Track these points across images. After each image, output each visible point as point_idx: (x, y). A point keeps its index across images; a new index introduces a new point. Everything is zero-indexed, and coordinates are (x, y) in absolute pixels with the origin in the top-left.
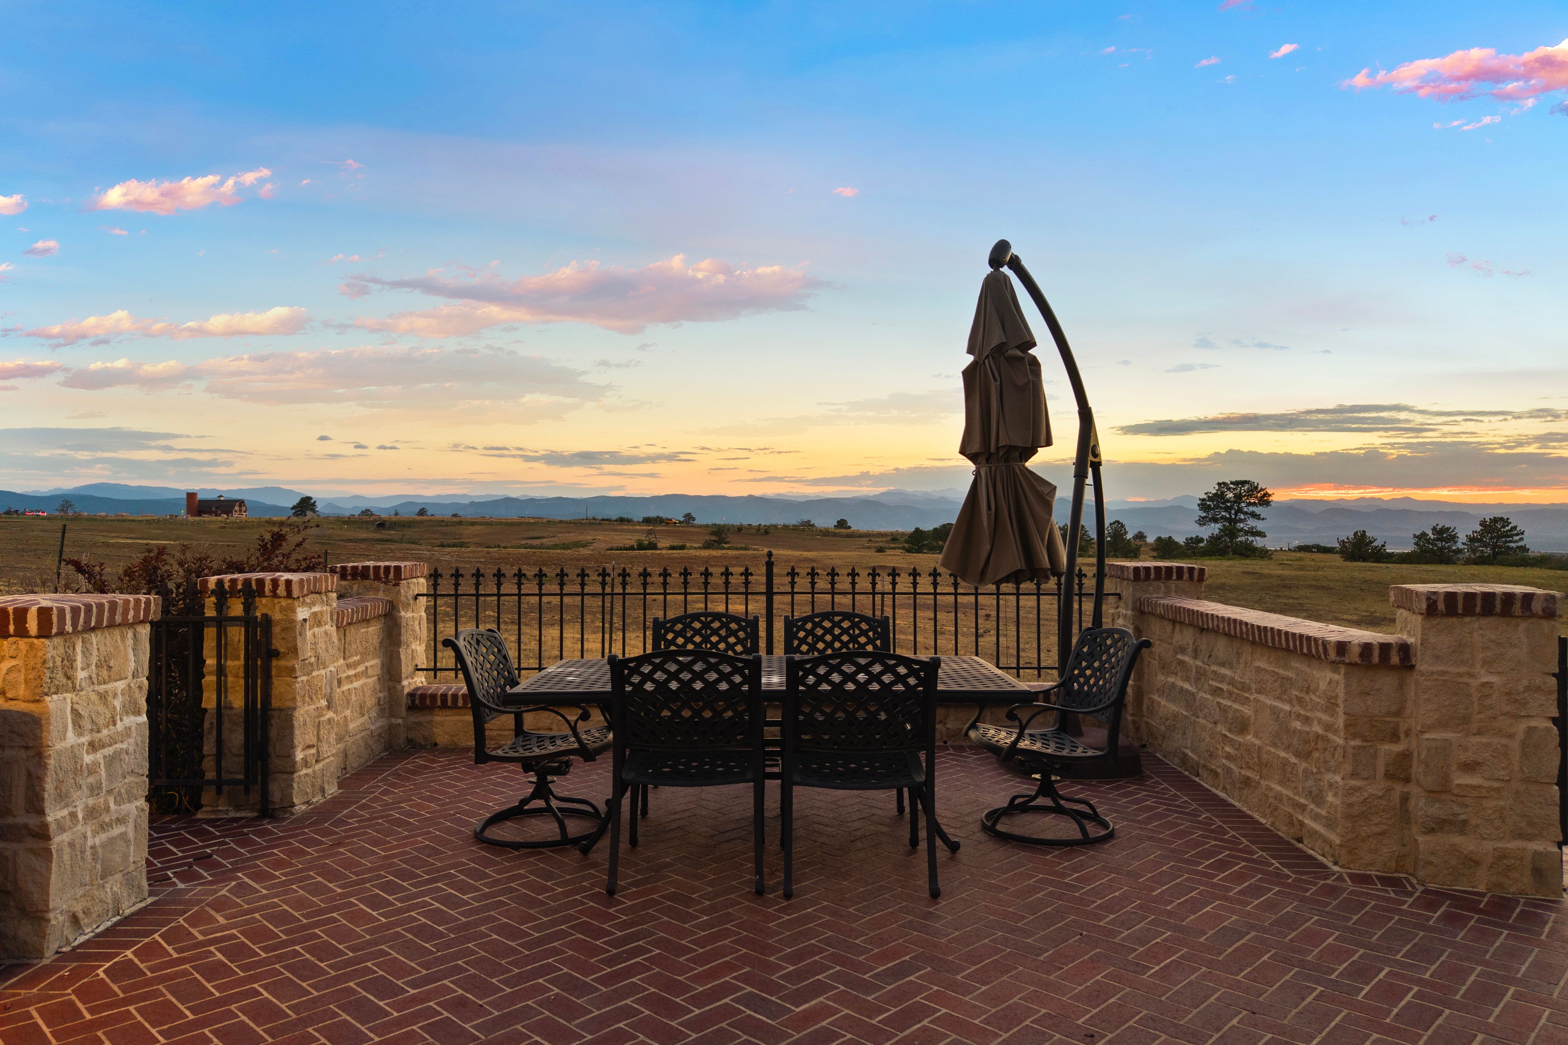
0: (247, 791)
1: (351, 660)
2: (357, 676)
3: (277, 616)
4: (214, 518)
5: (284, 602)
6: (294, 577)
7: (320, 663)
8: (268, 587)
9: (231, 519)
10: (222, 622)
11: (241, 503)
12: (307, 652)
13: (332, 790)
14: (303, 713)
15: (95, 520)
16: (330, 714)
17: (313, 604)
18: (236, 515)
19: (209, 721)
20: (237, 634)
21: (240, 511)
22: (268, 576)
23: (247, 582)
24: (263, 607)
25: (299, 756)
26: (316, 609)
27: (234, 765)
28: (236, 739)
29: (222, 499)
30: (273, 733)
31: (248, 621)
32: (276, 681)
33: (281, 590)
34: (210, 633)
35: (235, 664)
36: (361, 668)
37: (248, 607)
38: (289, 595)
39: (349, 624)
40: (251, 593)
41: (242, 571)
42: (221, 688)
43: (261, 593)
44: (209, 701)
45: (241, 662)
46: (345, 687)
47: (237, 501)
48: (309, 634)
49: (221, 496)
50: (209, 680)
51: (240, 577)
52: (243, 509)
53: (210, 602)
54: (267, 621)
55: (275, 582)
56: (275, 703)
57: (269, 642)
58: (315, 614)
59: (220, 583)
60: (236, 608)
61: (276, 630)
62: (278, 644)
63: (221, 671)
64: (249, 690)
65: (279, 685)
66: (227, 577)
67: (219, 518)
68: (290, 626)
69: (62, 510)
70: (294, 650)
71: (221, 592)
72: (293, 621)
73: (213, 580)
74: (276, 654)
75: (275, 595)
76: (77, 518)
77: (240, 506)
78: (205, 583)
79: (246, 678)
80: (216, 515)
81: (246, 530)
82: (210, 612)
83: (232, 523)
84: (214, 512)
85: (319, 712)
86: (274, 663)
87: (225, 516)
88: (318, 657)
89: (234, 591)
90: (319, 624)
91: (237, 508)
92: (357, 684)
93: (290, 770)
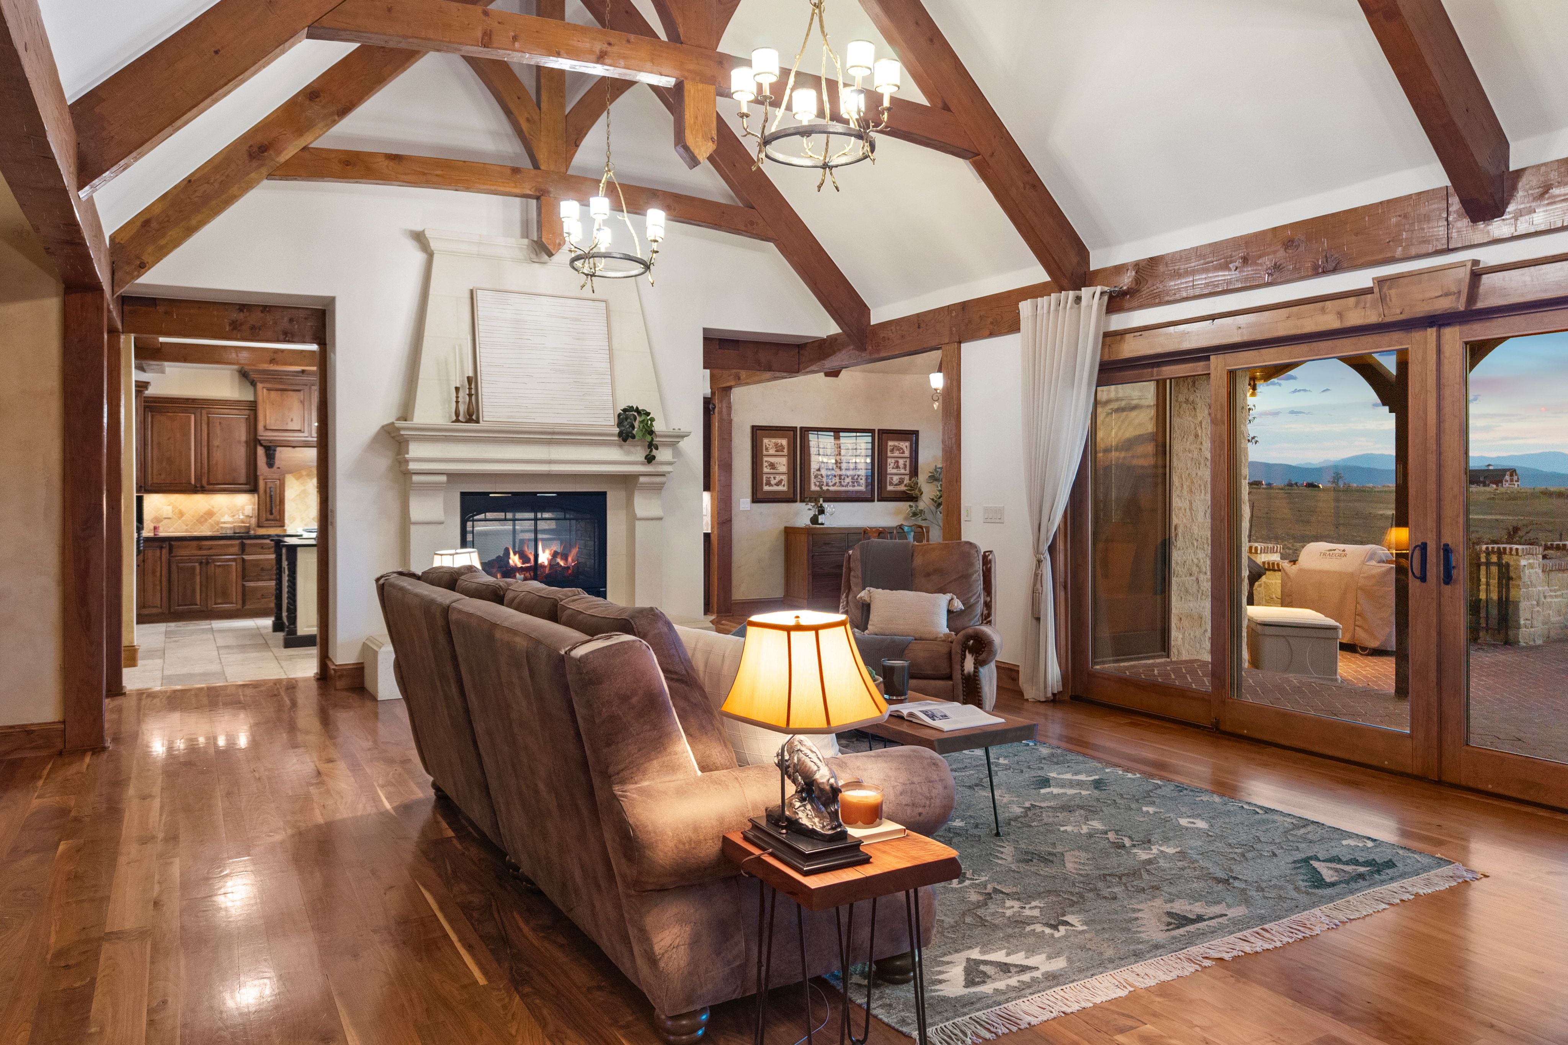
0: (1499, 632)
1: (1553, 588)
2: (1556, 596)
3: (1512, 563)
4: (1482, 488)
5: (1515, 557)
6: (1520, 547)
7: (1533, 585)
8: (1508, 551)
9: (1501, 490)
10: (1488, 564)
11: (1513, 472)
12: (1525, 578)
13: (1539, 642)
14: (1523, 605)
15: (1364, 491)
16: (1538, 609)
17: (1529, 559)
18: (1506, 485)
19: (1483, 604)
20: (1494, 570)
21: (1512, 480)
22: (1508, 546)
23: (1499, 549)
24: (1506, 559)
25: (1522, 622)
26: (1531, 561)
27: (1493, 622)
28: (1494, 612)
29: (1491, 468)
30: (1510, 611)
31: (1499, 565)
32: (1512, 590)
33: (1514, 552)
34: (1483, 569)
35: (1494, 582)
36: (1559, 593)
37: (1500, 558)
38: (1517, 554)
39: (1550, 571)
40: (1500, 553)
41: (1497, 543)
42: (1488, 591)
43: (1505, 553)
44: (1483, 596)
45: (1496, 581)
46: (1549, 600)
47: (1509, 470)
48: (1527, 572)
49: (1489, 465)
50: (1483, 587)
51: (1496, 546)
52: (1515, 478)
53: (1483, 556)
54: (1508, 565)
55: (1511, 549)
56: (1511, 599)
57: (1508, 573)
58: (1530, 564)
59: (1487, 548)
60: (1494, 558)
61: (1511, 568)
62: (1512, 574)
63: (1488, 584)
64: (1500, 592)
65: (1513, 593)
66: (1490, 546)
67: (1487, 489)
68: (1517, 567)
69: (1334, 482)
70: (1520, 578)
71: (1488, 553)
72: (1519, 565)
73: (1484, 547)
74: (1512, 579)
75: (1511, 554)
76: (1348, 490)
77: (1511, 475)
78: (1481, 549)
79: (1498, 587)
80: (1485, 485)
81: (1519, 502)
82: (1483, 560)
83: (1502, 494)
84: (1481, 482)
85: (1533, 606)
86: (1511, 582)
87: (1494, 486)
88: (1531, 582)
89: (1493, 552)
90: (1532, 568)
91: (1507, 477)
92: (1556, 600)
93: (1518, 627)
